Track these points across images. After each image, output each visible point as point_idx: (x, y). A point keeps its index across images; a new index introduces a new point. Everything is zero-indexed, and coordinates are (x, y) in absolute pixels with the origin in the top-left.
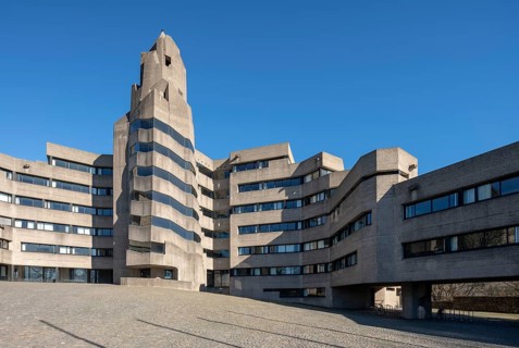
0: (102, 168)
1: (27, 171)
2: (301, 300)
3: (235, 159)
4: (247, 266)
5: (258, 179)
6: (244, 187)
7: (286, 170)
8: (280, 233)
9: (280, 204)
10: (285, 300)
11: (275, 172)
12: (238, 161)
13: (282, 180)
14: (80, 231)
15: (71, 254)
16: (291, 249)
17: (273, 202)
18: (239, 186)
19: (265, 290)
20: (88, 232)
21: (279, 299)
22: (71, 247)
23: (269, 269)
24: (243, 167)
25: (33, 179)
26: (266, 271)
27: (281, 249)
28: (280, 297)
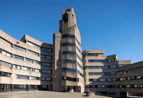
0: (43, 48)
1: (18, 45)
2: (108, 95)
3: (88, 52)
4: (91, 85)
5: (95, 59)
6: (90, 61)
7: (103, 57)
8: (102, 76)
9: (101, 67)
10: (103, 95)
11: (100, 57)
12: (88, 53)
13: (101, 60)
14: (36, 70)
15: (33, 79)
16: (104, 80)
17: (99, 66)
18: (89, 60)
19: (97, 92)
20: (38, 71)
21: (101, 95)
22: (33, 77)
23: (98, 86)
24: (90, 54)
25: (20, 48)
26: (97, 86)
27: (101, 80)
28: (102, 94)
